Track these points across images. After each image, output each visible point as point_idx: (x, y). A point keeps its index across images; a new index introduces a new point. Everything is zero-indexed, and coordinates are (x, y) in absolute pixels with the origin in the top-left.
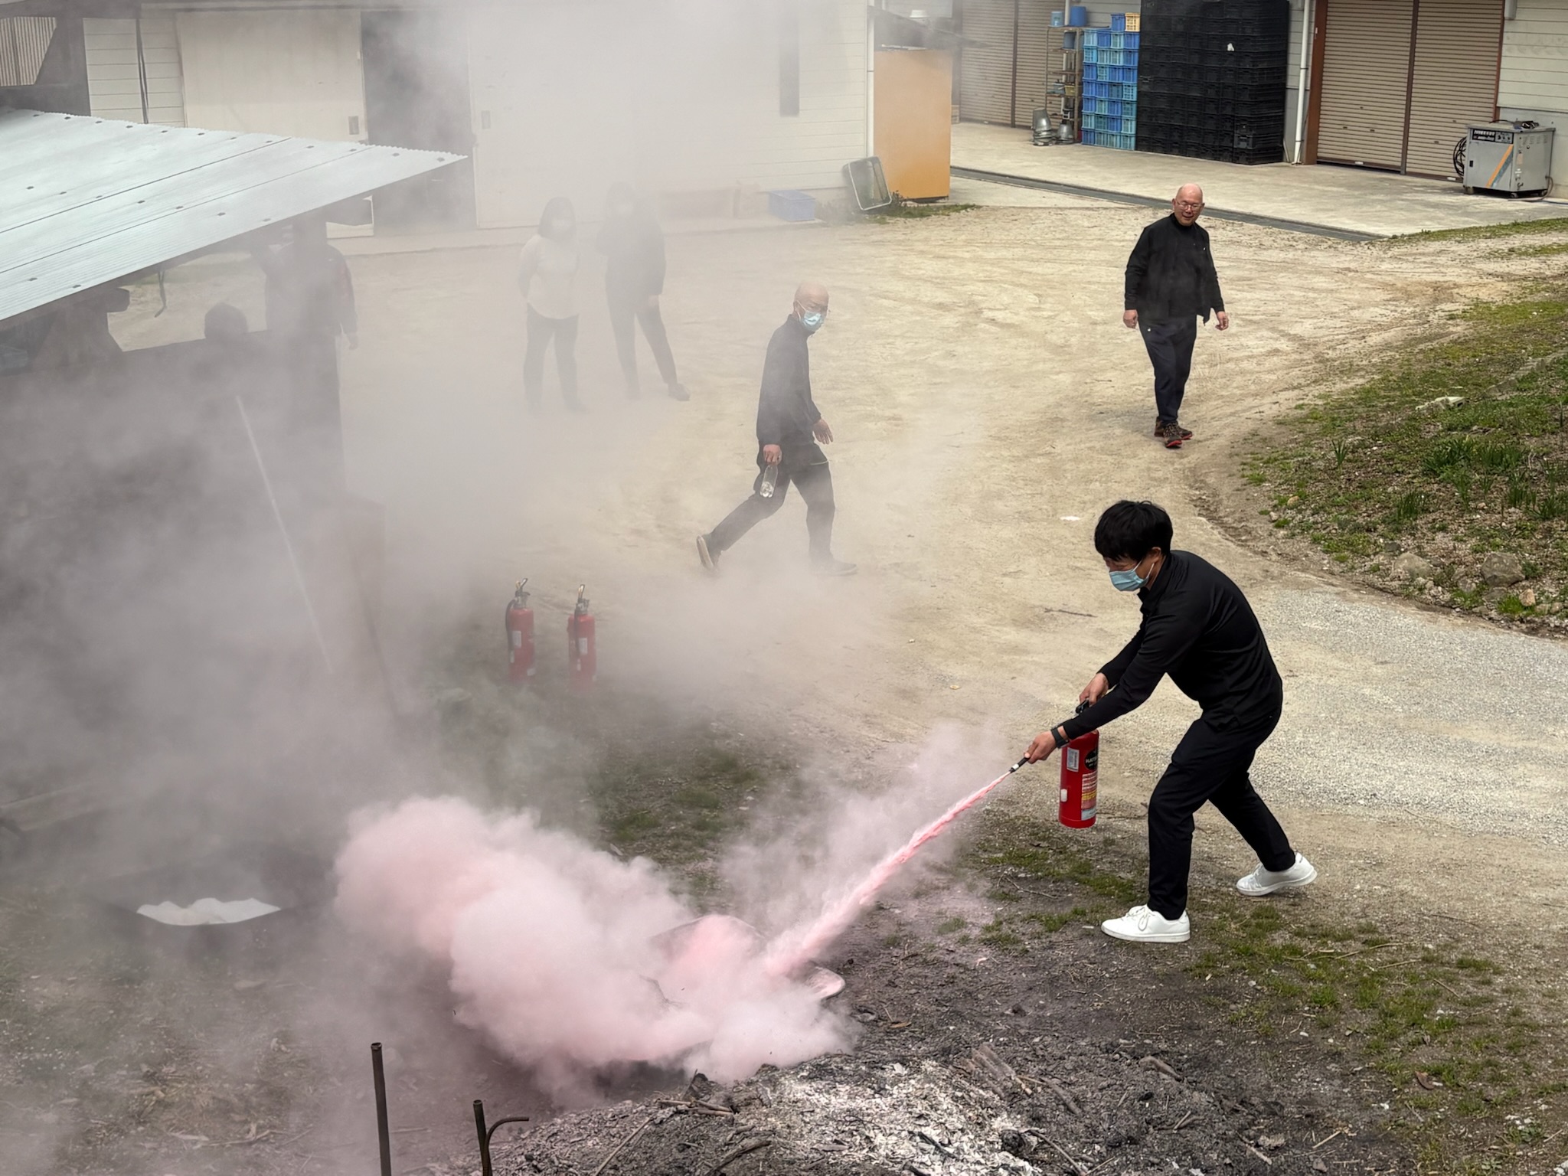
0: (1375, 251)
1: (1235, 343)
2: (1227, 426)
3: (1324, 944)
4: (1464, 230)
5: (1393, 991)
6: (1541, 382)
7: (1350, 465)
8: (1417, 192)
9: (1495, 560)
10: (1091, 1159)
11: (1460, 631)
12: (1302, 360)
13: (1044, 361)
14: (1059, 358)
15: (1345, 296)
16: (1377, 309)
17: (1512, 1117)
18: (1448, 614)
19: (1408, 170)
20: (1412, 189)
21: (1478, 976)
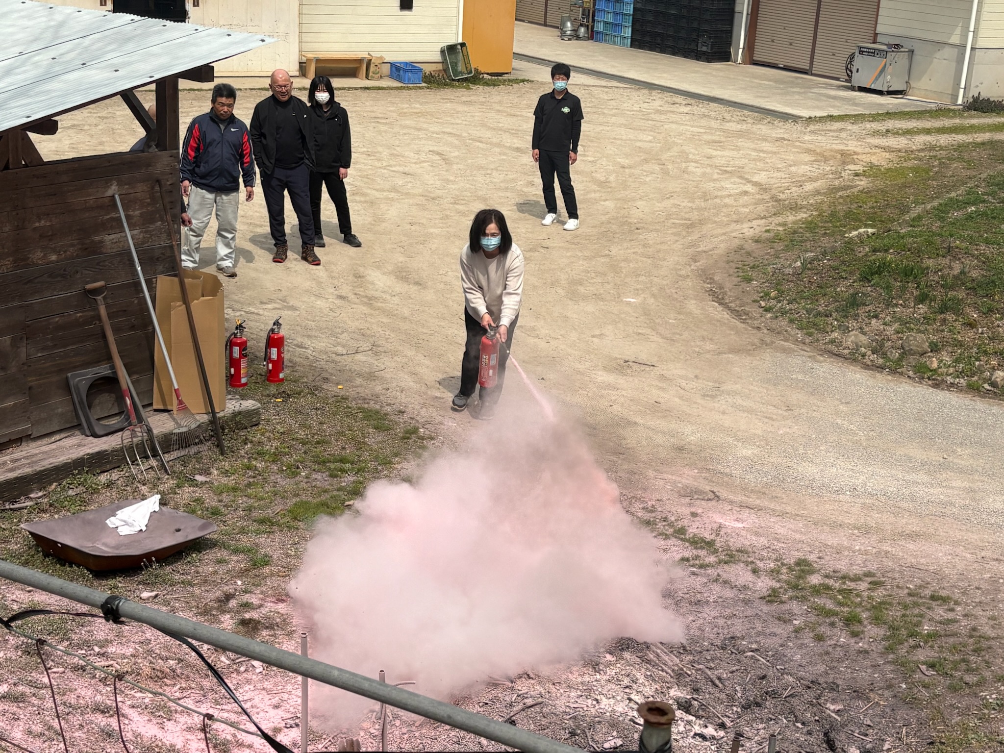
0: (799, 127)
1: (718, 185)
2: (723, 241)
3: (844, 583)
4: (855, 116)
5: (894, 613)
6: (925, 221)
7: (810, 272)
8: (821, 87)
9: (911, 338)
10: (732, 716)
11: (891, 384)
12: (763, 199)
13: (595, 192)
14: (604, 190)
15: (784, 157)
16: (807, 167)
17: (984, 694)
18: (882, 372)
19: (813, 72)
20: (817, 85)
21: (945, 605)
